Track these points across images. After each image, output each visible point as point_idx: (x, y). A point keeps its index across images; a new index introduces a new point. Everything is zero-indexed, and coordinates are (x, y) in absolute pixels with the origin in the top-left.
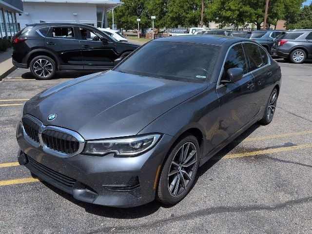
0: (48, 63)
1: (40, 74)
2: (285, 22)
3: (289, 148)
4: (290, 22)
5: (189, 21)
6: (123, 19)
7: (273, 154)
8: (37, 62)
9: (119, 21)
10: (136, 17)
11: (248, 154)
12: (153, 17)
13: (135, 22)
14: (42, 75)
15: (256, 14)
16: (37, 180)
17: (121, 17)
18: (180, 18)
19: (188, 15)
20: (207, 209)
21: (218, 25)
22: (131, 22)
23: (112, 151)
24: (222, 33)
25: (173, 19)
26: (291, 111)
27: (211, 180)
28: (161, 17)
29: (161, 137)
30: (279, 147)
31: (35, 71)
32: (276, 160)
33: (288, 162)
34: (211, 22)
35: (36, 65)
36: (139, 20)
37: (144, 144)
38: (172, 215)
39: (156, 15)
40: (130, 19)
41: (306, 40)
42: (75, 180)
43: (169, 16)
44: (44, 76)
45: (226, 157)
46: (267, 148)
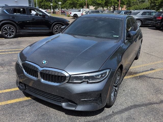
0: (12, 29)
1: (6, 35)
2: (126, 6)
3: (153, 71)
4: (128, 6)
5: (79, 5)
6: (42, 4)
7: (147, 74)
8: (6, 28)
9: (41, 5)
10: (50, 2)
11: (135, 75)
12: (60, 3)
13: (49, 5)
14: (8, 36)
15: (114, 2)
16: (29, 98)
17: (41, 2)
18: (74, 3)
19: (78, 2)
20: (129, 107)
21: (94, 7)
22: (47, 5)
23: (85, 80)
24: (98, 12)
25: (70, 4)
26: (145, 52)
27: (124, 91)
28: (64, 3)
29: (110, 70)
30: (148, 71)
31: (4, 33)
32: (149, 77)
33: (156, 78)
34: (90, 6)
35: (5, 29)
36: (51, 4)
37: (103, 75)
38: (113, 112)
39: (61, 2)
40: (46, 4)
41: (141, 16)
42: (63, 98)
43: (68, 2)
44: (9, 36)
45: (125, 78)
46: (143, 72)
